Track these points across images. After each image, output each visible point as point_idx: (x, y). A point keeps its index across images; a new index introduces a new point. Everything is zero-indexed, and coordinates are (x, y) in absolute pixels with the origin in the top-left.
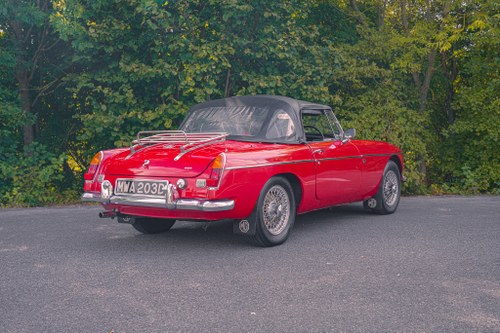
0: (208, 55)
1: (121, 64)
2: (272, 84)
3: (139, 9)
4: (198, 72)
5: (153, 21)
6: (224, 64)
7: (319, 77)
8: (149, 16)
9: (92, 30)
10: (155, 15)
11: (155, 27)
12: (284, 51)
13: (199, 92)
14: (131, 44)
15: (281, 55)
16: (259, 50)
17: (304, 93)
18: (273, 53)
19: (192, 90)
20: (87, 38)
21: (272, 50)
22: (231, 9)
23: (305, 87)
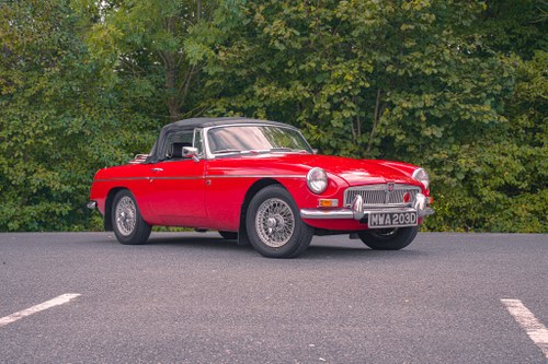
0: (344, 75)
1: (256, 87)
2: (420, 105)
3: (266, 30)
4: (332, 94)
5: (281, 42)
6: (362, 84)
7: (484, 95)
8: (277, 36)
9: (221, 54)
10: (281, 35)
11: (282, 48)
12: (430, 66)
13: (337, 114)
14: (264, 65)
15: (428, 71)
16: (401, 66)
17: (462, 113)
18: (418, 70)
19: (328, 113)
20: (217, 62)
21: (416, 66)
22: (361, 24)
23: (463, 106)
